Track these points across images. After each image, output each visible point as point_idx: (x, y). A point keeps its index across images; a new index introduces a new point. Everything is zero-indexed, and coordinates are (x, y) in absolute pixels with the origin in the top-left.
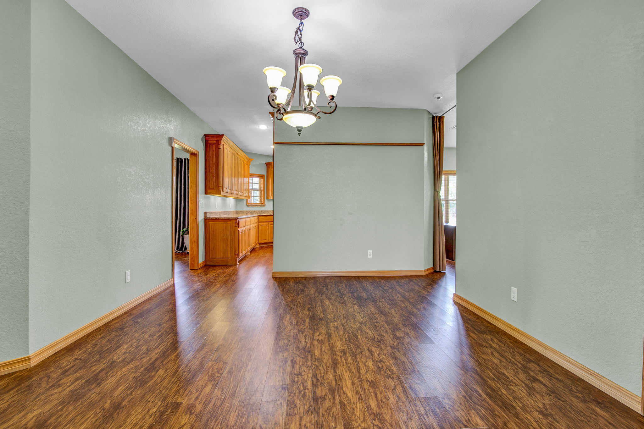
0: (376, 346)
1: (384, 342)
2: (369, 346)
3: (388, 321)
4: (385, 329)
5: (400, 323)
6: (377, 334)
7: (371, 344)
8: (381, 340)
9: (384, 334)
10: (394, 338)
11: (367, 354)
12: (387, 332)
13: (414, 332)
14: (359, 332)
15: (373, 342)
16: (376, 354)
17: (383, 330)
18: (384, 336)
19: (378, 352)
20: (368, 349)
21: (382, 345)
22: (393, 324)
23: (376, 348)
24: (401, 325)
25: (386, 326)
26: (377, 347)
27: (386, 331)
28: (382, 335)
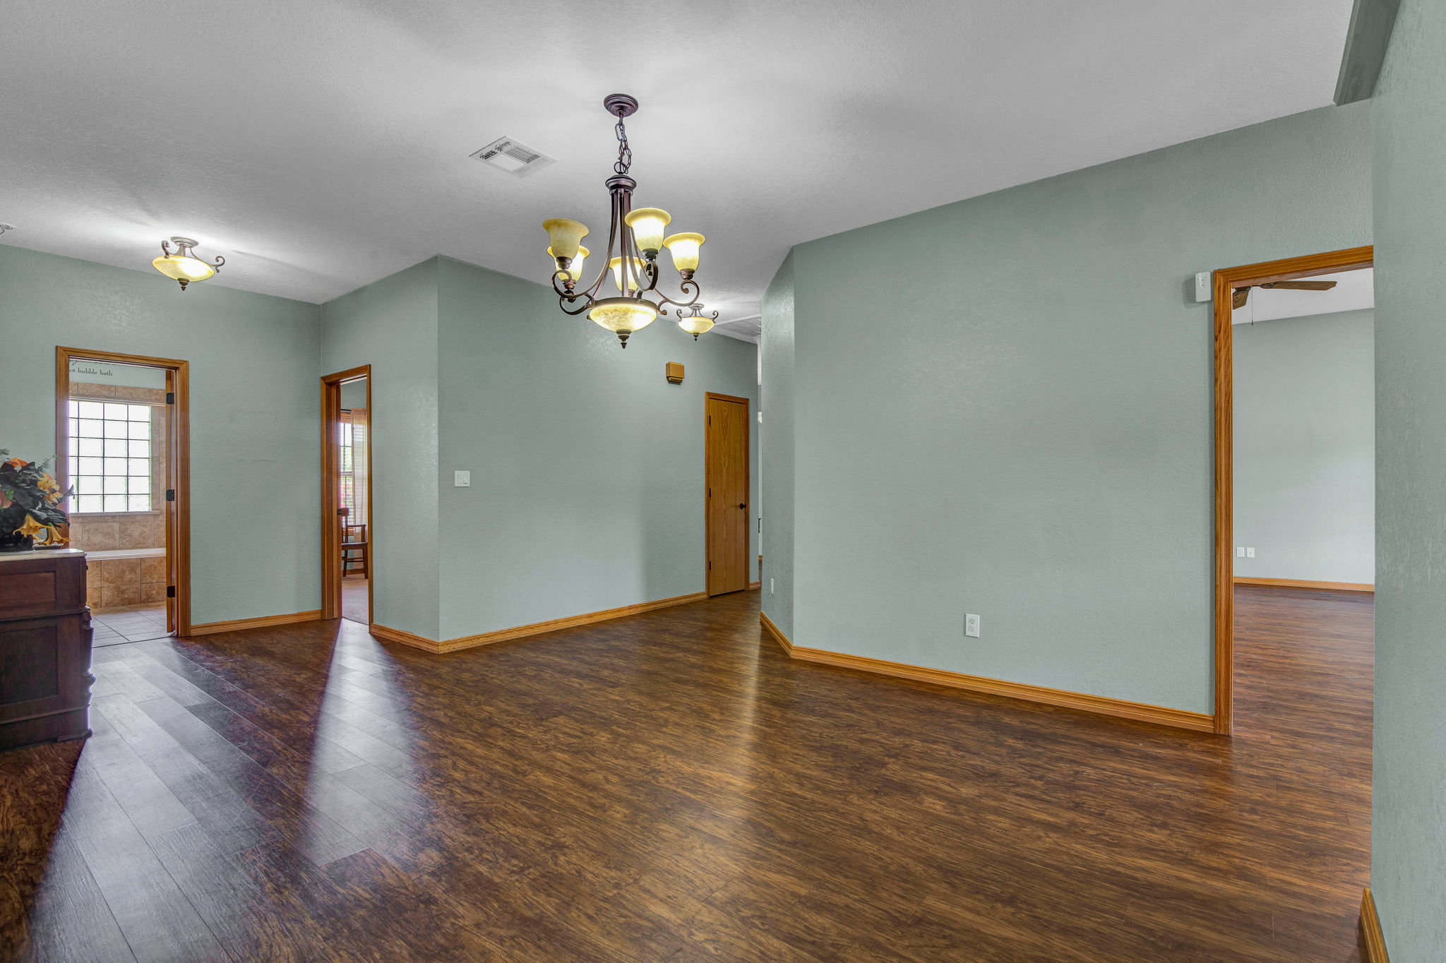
0: (470, 805)
1: (457, 819)
2: (484, 800)
3: (490, 895)
4: (477, 857)
5: (446, 902)
6: (488, 833)
7: (485, 805)
8: (468, 822)
9: (469, 839)
10: (439, 839)
11: (475, 786)
12: (470, 850)
13: (390, 881)
14: (537, 820)
15: (482, 811)
16: (459, 791)
17: (481, 850)
18: (469, 835)
19: (458, 796)
20: (480, 794)
21: (458, 810)
22: (468, 887)
23: (467, 801)
24: (438, 893)
25: (483, 869)
26: (465, 803)
27: (472, 853)
28: (476, 835)
